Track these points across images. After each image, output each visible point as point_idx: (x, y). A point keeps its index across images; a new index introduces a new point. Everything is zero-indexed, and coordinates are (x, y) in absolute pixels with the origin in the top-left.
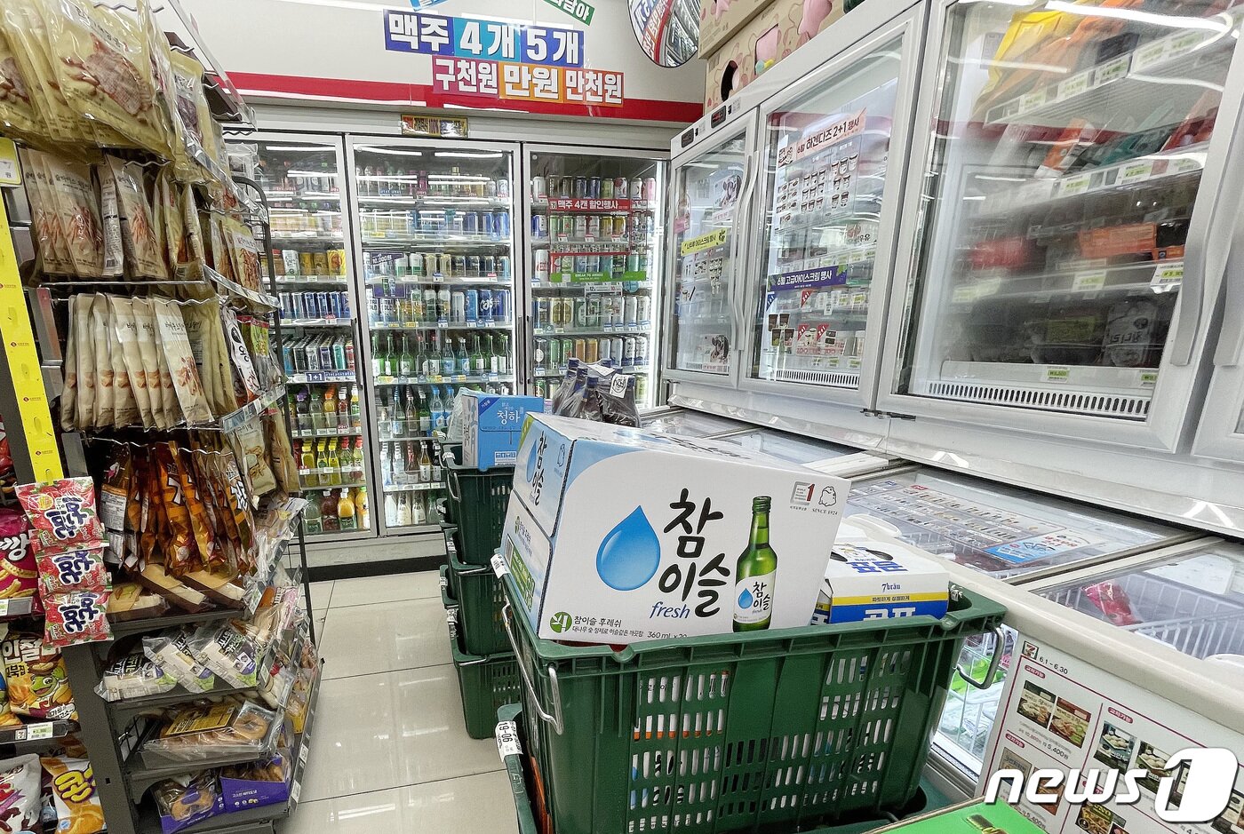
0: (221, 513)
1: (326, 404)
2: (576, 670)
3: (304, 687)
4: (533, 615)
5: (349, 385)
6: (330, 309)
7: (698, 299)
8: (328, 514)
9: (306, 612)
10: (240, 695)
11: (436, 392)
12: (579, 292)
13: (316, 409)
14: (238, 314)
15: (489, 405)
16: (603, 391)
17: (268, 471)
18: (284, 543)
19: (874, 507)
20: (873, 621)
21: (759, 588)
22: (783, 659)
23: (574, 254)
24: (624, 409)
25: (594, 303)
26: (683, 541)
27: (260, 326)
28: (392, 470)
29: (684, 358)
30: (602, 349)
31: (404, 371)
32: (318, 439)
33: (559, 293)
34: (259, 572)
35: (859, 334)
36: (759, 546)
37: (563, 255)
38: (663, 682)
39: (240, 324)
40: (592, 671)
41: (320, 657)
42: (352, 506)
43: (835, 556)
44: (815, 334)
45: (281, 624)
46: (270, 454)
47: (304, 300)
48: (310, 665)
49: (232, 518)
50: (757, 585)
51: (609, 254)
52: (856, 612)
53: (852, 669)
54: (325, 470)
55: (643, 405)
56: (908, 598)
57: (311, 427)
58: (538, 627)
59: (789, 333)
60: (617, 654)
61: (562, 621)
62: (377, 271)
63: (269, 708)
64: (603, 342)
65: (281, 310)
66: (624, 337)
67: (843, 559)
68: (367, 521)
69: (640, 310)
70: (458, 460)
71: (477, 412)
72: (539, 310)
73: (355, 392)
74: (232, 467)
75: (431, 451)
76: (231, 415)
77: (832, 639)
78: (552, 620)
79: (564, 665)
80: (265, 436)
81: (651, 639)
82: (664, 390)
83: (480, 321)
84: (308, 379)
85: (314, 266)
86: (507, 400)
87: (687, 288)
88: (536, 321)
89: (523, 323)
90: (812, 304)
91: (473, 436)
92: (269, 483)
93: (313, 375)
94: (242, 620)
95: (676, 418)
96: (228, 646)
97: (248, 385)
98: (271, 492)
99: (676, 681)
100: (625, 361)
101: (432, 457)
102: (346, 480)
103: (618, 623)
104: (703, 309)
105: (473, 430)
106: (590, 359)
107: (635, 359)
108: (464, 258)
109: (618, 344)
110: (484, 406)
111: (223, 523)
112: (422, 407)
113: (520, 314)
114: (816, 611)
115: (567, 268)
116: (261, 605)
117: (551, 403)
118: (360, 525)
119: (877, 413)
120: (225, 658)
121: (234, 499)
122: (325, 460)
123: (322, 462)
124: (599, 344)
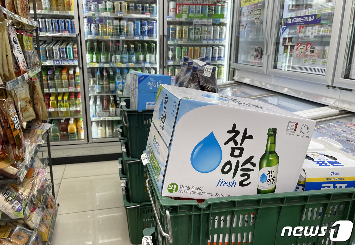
0: (6, 131)
1: (63, 76)
2: (180, 211)
3: (48, 218)
4: (159, 184)
5: (75, 67)
6: (65, 28)
7: (249, 29)
8: (63, 131)
9: (50, 181)
10: (15, 222)
11: (118, 71)
12: (191, 24)
13: (58, 78)
14: (17, 30)
15: (144, 79)
16: (200, 74)
17: (31, 110)
18: (39, 146)
19: (330, 134)
20: (325, 190)
21: (270, 173)
22: (280, 208)
23: (189, 5)
24: (210, 83)
25: (199, 29)
26: (233, 149)
27: (28, 36)
28: (96, 109)
29: (242, 57)
30: (202, 52)
31: (103, 60)
32: (59, 94)
33: (181, 23)
34: (25, 160)
35: (326, 48)
36: (271, 153)
37: (183, 5)
38: (222, 218)
39: (17, 35)
40: (188, 212)
41: (57, 203)
42: (75, 128)
43: (308, 157)
44: (305, 48)
45: (37, 186)
46: (33, 101)
47: (52, 23)
48: (52, 207)
49: (12, 133)
50: (269, 171)
51: (206, 5)
52: (318, 185)
53: (315, 213)
54: (62, 109)
55: (221, 80)
56: (343, 179)
57: (55, 87)
58: (162, 191)
59: (292, 47)
60: (200, 204)
61: (173, 188)
62: (90, 10)
63: (30, 229)
64: (202, 48)
65: (40, 28)
66: (213, 46)
67: (312, 159)
68: (83, 135)
69: (221, 33)
70: (128, 106)
71: (137, 82)
72: (171, 31)
73: (78, 70)
74: (12, 107)
75: (115, 101)
76: (12, 81)
77: (305, 198)
78: (169, 187)
79: (173, 209)
80: (30, 92)
81: (217, 197)
82: (232, 73)
83: (141, 37)
84: (54, 63)
85: (57, 6)
86: (153, 77)
87: (243, 23)
88: (169, 37)
89: (163, 38)
90: (304, 33)
91: (136, 94)
92: (32, 116)
93: (56, 61)
94: (16, 184)
95: (237, 87)
96: (8, 197)
97: (21, 66)
98: (33, 120)
99: (229, 217)
100: (213, 58)
101: (116, 104)
102: (72, 115)
103: (201, 189)
104: (252, 34)
105: (136, 91)
106: (196, 57)
107: (218, 57)
108: (133, 5)
109: (210, 50)
110: (141, 79)
111: (7, 136)
112: (111, 79)
113: (161, 34)
114: (298, 184)
115: (185, 11)
116: (26, 177)
117: (175, 79)
118: (79, 137)
119: (334, 87)
120: (7, 204)
121: (13, 124)
122: (62, 104)
123: (60, 105)
124: (200, 49)
